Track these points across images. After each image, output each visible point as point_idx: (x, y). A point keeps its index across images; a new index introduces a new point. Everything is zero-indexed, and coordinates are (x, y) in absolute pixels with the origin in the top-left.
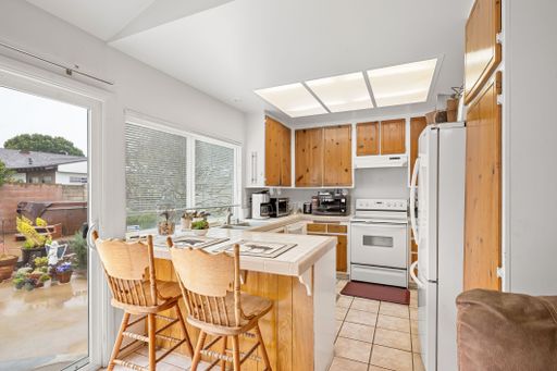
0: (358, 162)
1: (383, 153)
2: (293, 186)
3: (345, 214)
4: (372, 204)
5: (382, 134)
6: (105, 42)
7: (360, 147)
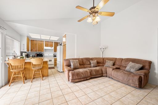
0: (45, 48)
1: (50, 47)
2: (30, 52)
3: (43, 57)
4: (47, 55)
5: (49, 43)
6: (4, 21)
7: (45, 45)
